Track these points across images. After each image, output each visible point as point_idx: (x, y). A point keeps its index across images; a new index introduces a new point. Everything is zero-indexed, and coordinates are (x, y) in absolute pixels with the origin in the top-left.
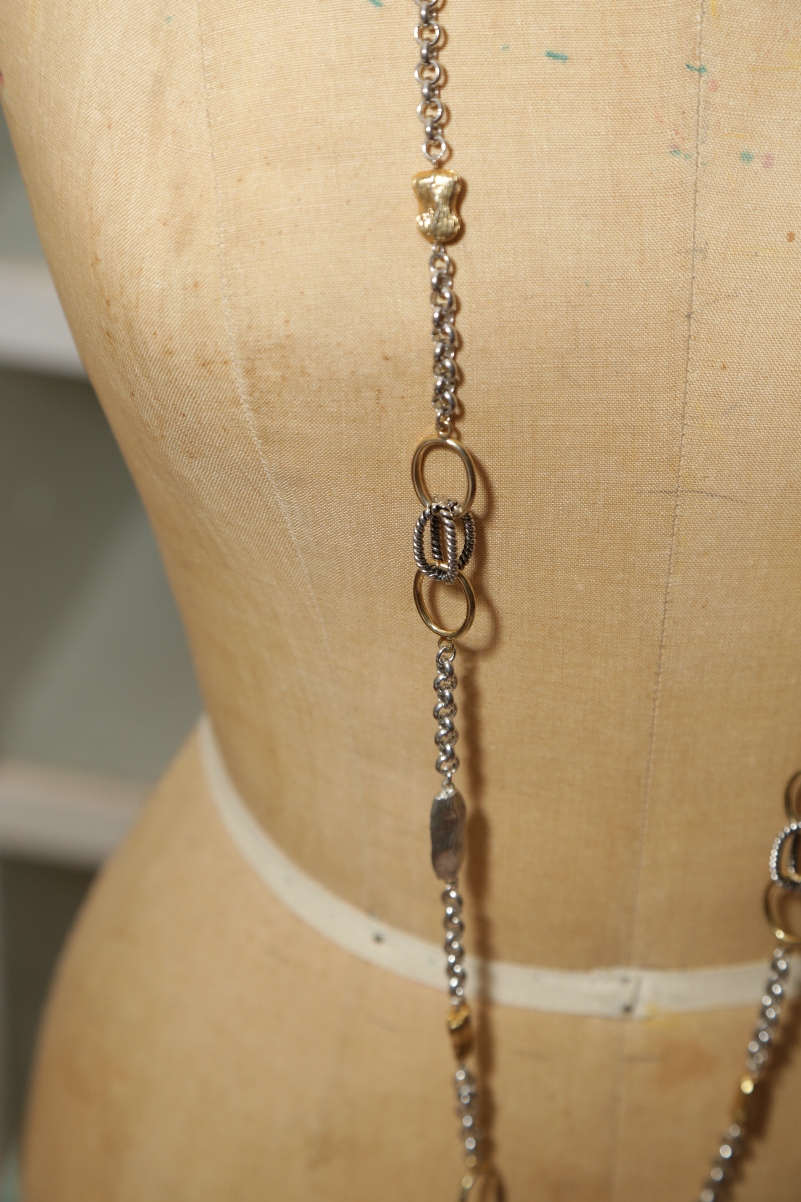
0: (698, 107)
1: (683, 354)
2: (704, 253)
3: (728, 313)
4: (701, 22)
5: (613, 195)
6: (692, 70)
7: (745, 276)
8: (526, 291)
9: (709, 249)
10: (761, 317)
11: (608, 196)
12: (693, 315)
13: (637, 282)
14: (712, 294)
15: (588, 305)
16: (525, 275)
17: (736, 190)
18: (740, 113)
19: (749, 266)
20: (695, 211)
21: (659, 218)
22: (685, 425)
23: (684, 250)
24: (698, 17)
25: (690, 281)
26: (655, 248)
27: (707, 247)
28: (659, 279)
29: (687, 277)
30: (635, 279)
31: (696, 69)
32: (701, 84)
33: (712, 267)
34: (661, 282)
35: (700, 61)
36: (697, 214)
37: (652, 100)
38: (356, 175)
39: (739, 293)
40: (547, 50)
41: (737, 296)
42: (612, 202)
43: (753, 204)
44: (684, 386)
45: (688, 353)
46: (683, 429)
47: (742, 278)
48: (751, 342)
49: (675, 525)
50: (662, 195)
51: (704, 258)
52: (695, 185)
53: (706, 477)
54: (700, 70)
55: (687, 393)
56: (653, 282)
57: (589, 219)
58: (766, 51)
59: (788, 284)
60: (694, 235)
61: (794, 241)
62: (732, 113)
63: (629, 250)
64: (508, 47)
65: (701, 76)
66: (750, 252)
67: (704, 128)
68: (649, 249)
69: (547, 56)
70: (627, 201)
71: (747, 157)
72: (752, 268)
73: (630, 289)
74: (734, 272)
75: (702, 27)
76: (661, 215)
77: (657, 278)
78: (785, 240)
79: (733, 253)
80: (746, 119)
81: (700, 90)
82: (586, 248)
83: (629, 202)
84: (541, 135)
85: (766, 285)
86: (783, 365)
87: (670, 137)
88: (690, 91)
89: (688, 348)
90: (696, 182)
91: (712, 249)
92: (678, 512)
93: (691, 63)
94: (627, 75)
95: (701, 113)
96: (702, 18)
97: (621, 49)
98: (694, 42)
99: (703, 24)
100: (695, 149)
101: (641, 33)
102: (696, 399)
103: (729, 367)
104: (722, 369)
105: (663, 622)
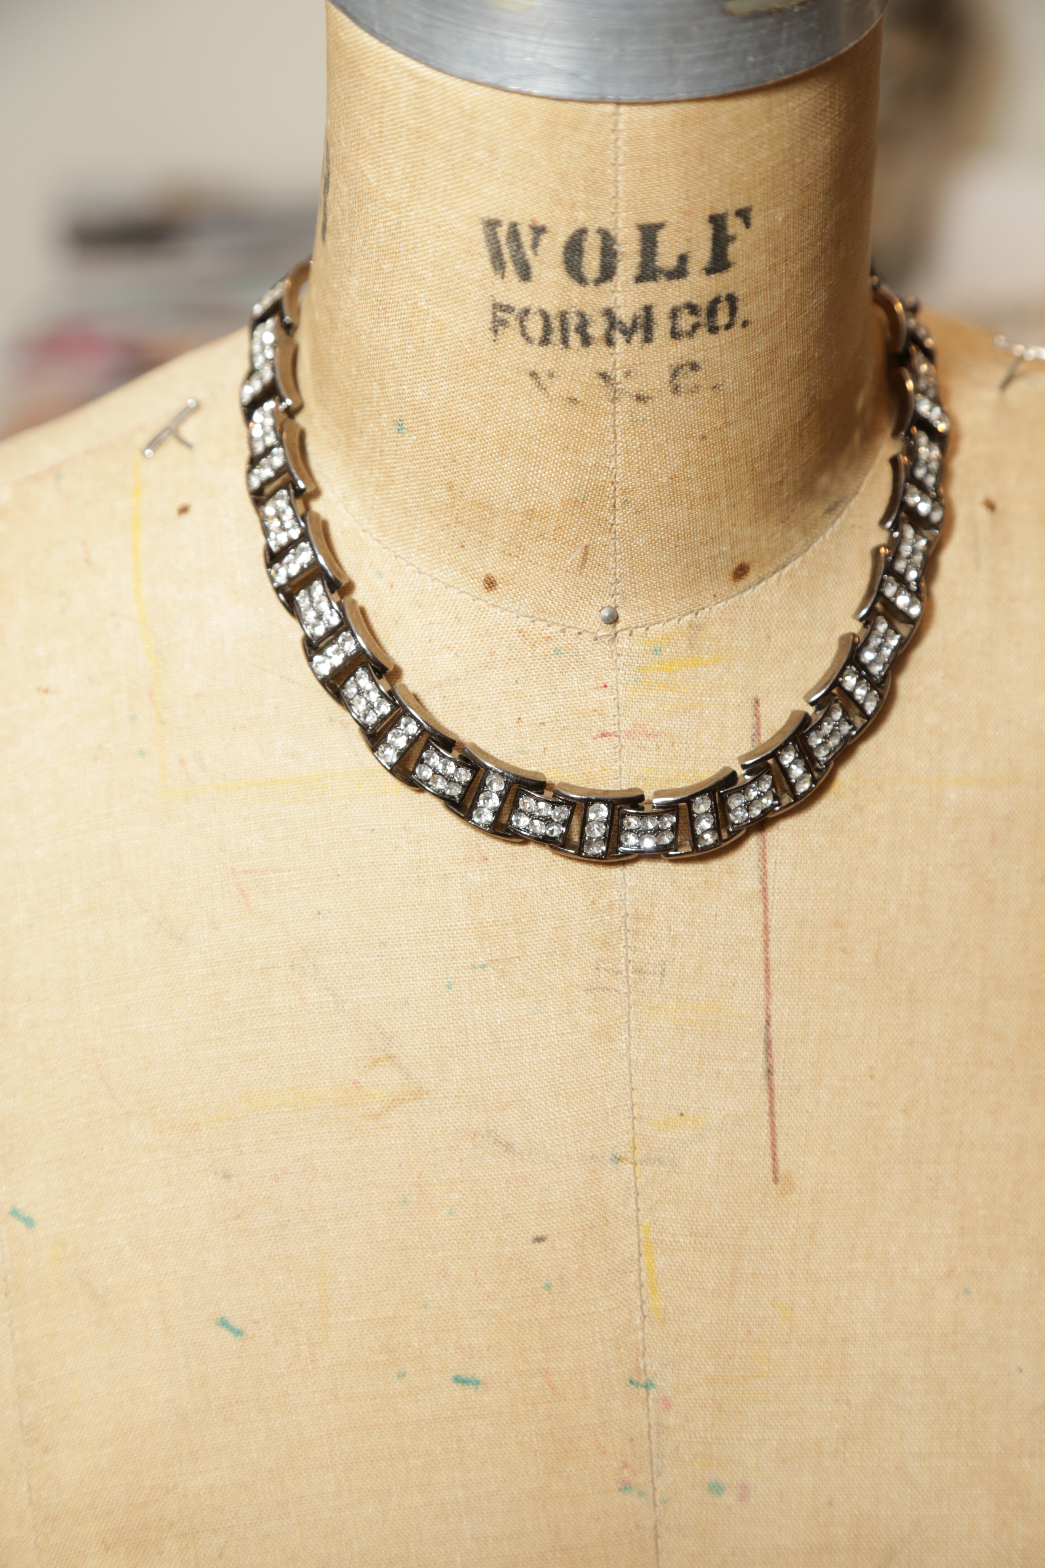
0: (649, 1432)
4: (643, 1328)
5: (552, 1548)
6: (637, 1387)
17: (708, 1531)
18: (702, 1435)
20: (658, 1560)
24: (638, 1321)
31: (642, 1386)
32: (650, 1401)
35: (646, 1374)
37: (591, 1427)
38: (221, 1555)
40: (453, 1374)
43: (731, 1547)
50: (614, 1545)
52: (655, 1527)
54: (647, 1386)
58: (727, 1356)
62: (692, 1435)
64: (404, 1375)
65: (648, 1394)
67: (659, 1457)
69: (454, 1382)
71: (716, 1489)
75: (644, 1333)
80: (710, 1441)
81: (649, 1410)
87: (617, 1471)
88: (638, 1413)
90: (656, 1525)
93: (635, 1378)
94: (556, 1399)
95: (654, 1438)
96: (643, 1323)
97: (546, 1367)
98: (636, 1353)
99: (646, 1331)
100: (651, 1484)
101: (570, 1345)
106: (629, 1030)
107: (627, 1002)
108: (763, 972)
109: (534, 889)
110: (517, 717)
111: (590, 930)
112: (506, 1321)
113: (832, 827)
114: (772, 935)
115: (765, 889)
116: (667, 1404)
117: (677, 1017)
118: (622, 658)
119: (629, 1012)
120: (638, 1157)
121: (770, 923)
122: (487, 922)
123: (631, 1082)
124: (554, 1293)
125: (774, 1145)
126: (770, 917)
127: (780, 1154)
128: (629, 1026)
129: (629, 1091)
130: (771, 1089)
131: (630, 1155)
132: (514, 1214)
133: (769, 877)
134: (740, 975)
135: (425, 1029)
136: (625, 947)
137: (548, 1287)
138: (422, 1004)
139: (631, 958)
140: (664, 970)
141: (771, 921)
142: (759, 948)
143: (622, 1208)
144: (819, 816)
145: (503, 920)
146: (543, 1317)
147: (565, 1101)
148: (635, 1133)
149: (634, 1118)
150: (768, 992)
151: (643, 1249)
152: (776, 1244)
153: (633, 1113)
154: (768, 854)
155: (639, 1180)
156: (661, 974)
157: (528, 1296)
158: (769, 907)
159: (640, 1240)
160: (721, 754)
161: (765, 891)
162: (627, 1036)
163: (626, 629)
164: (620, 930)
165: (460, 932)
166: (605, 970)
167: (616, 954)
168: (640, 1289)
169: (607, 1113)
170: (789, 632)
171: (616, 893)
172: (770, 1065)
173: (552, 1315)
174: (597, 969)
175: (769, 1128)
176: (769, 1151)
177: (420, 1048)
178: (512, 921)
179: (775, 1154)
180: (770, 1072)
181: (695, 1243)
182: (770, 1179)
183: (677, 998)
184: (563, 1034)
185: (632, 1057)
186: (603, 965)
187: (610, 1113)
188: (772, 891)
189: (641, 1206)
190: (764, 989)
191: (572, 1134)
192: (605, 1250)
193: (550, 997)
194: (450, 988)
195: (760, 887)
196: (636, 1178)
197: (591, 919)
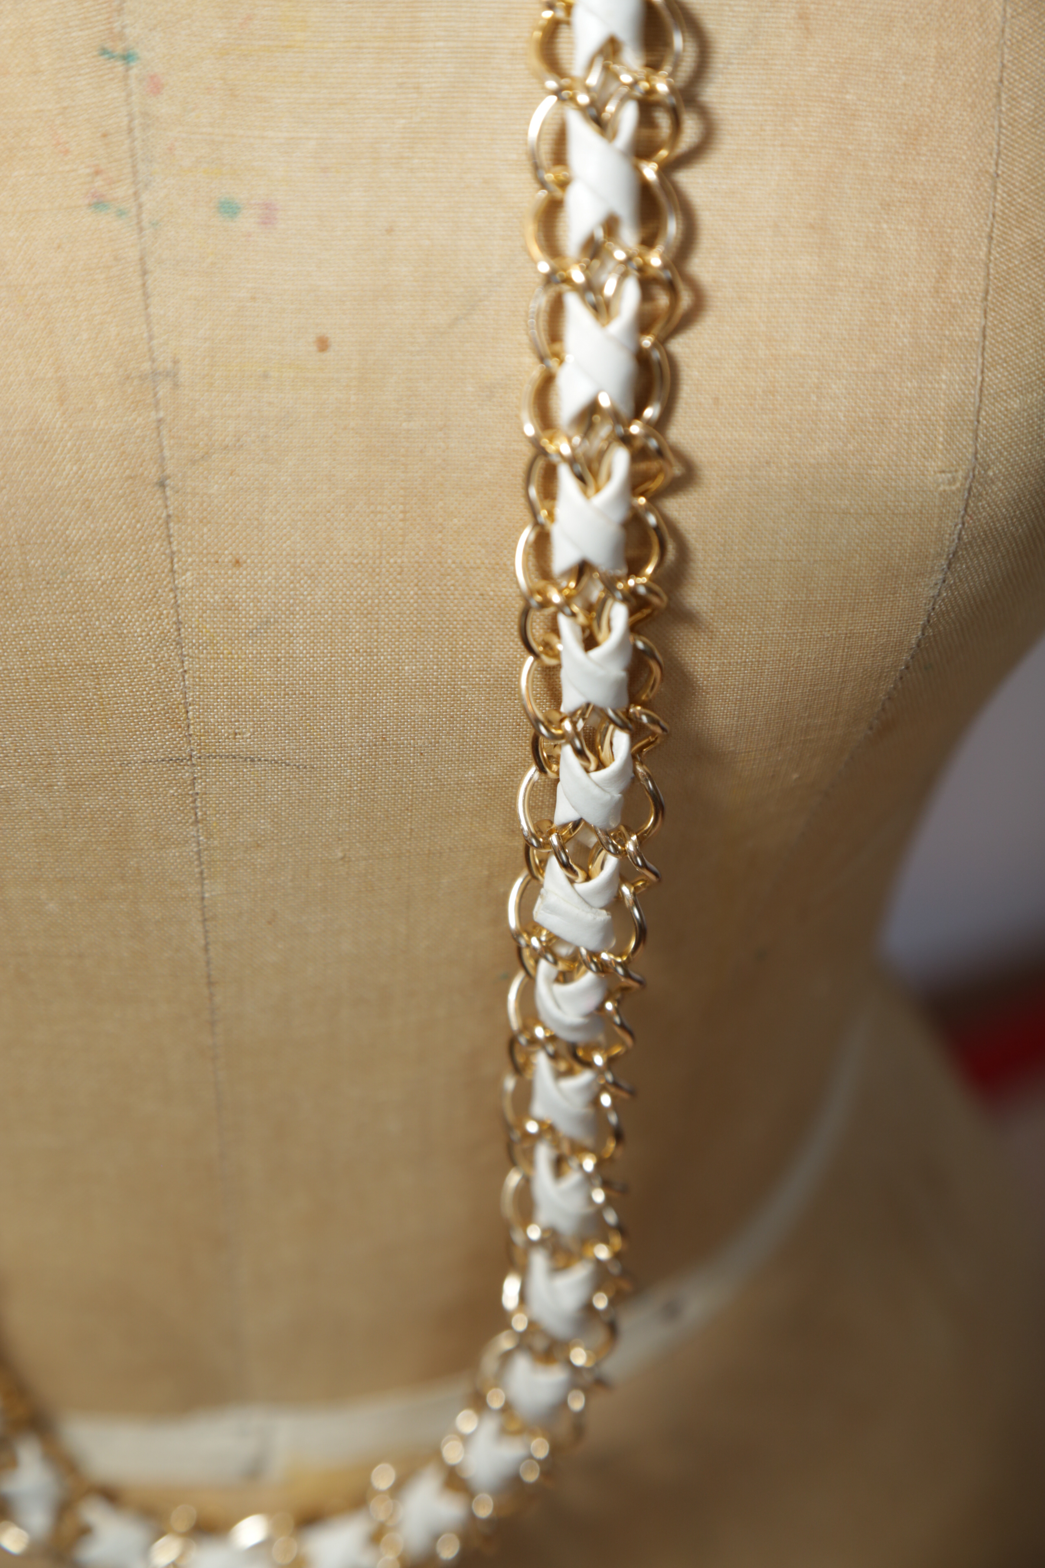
0: (130, 124)
1: (162, 545)
2: (173, 378)
3: (231, 475)
6: (110, 58)
7: (251, 411)
9: (181, 370)
10: (289, 479)
12: (169, 482)
13: (59, 434)
14: (197, 445)
17: (217, 267)
18: (209, 129)
19: (255, 395)
20: (146, 304)
21: (85, 322)
22: (185, 656)
23: (135, 375)
25: (155, 425)
26: (85, 374)
27: (177, 367)
28: (99, 425)
29: (149, 420)
30: (54, 428)
31: (118, 58)
32: (131, 81)
33: (190, 400)
34: (103, 430)
35: (124, 40)
36: (152, 310)
37: (46, 113)
39: (246, 442)
41: (242, 446)
43: (250, 289)
44: (172, 595)
45: (170, 543)
46: (183, 662)
47: (246, 417)
48: (278, 520)
49: (197, 807)
50: (83, 282)
51: (174, 386)
52: (142, 259)
53: (235, 734)
54: (127, 58)
55: (178, 606)
56: (90, 431)
59: (328, 422)
60: (151, 348)
61: (329, 350)
62: (193, 131)
63: (36, 381)
65: (127, 70)
66: (254, 372)
67: (144, 161)
68: (75, 376)
70: (21, 294)
71: (229, 207)
72: (262, 398)
73: (47, 446)
74: (231, 406)
76: (87, 316)
77: (95, 423)
78: (313, 349)
79: (225, 374)
80: (219, 140)
81: (129, 93)
83: (25, 296)
85: (291, 425)
86: (338, 554)
87: (84, 179)
88: (114, 95)
89: (169, 536)
90: (142, 256)
91: (187, 370)
92: (198, 788)
93: (108, 45)
95: (137, 133)
98: (109, 6)
100: (134, 199)
102: (197, 615)
103: (245, 562)
104: (234, 566)
105: (206, 949)
116: (156, 86)
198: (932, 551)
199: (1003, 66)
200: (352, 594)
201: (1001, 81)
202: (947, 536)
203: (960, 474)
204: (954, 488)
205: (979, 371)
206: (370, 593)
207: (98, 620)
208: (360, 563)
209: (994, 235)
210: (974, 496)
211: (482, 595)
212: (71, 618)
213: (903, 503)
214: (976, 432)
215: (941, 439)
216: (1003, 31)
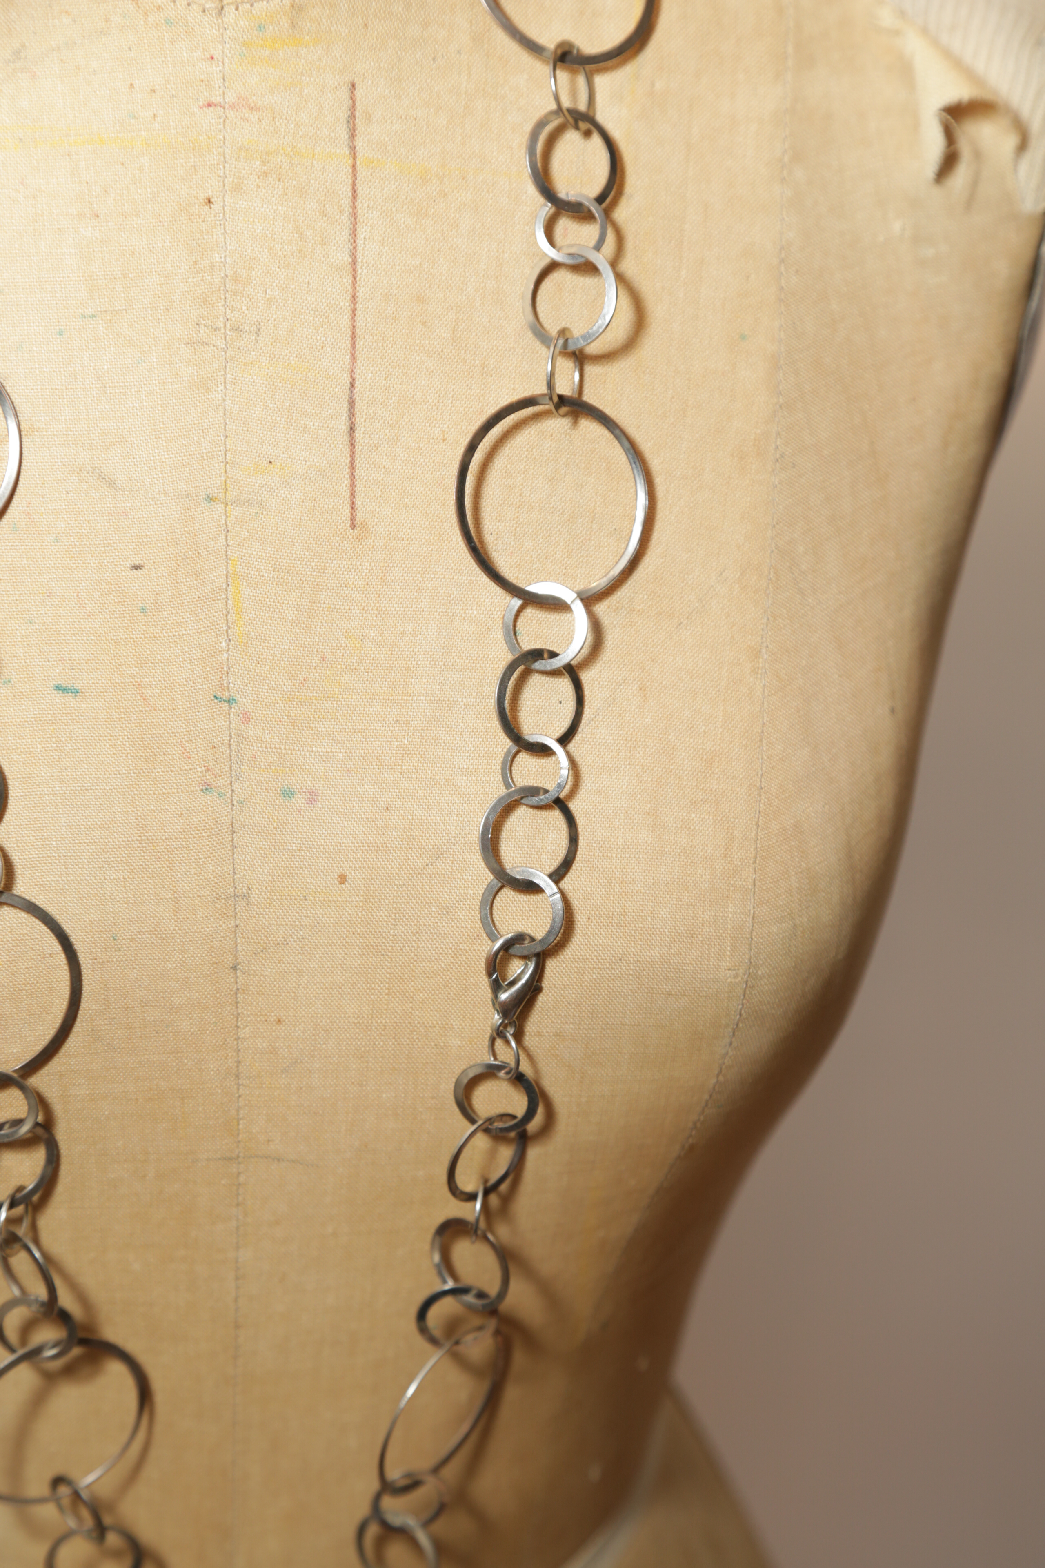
0: (230, 741)
1: (232, 1009)
2: (247, 899)
3: (279, 963)
4: (228, 651)
5: (139, 839)
6: (220, 702)
7: (295, 922)
8: (43, 949)
9: (252, 894)
10: (316, 966)
11: (133, 841)
12: (239, 966)
13: (172, 933)
14: (259, 943)
15: (117, 961)
16: (41, 932)
17: (279, 830)
18: (277, 746)
19: (298, 911)
20: (233, 854)
21: (193, 862)
22: (240, 1085)
23: (223, 897)
24: (224, 644)
25: (233, 929)
26: (191, 896)
27: (250, 892)
28: (198, 928)
29: (230, 926)
30: (170, 930)
31: (224, 701)
32: (232, 715)
33: (257, 914)
34: (200, 932)
35: (229, 691)
36: (235, 856)
37: (177, 735)
39: (290, 941)
40: (55, 683)
41: (287, 944)
42: (138, 847)
43: (298, 844)
44: (235, 1043)
45: (237, 1007)
46: (238, 1089)
47: (291, 925)
48: (307, 993)
49: (239, 1194)
50: (194, 837)
51: (247, 904)
52: (232, 824)
53: (269, 1141)
54: (230, 701)
55: (239, 1051)
56: (192, 932)
57: (112, 867)
58: (302, 679)
59: (343, 929)
60: (234, 880)
61: (346, 883)
62: (268, 746)
63: (161, 899)
64: (10, 682)
65: (231, 708)
66: (298, 896)
67: (237, 763)
68: (185, 897)
69: (55, 690)
70: (155, 844)
71: (288, 793)
72: (302, 913)
73: (165, 941)
74: (282, 918)
75: (229, 655)
76: (196, 859)
77: (195, 927)
78: (336, 882)
79: (279, 897)
80: (284, 751)
81: (230, 722)
82: (111, 899)
83: (158, 846)
84: (53, 776)
85: (319, 931)
86: (345, 1017)
87: (200, 774)
88: (220, 724)
89: (237, 1003)
90: (232, 822)
91: (256, 894)
92: (242, 1179)
93: (219, 694)
94: (147, 709)
95: (234, 747)
96: (228, 645)
97: (139, 680)
98: (221, 671)
99: (229, 652)
100: (229, 787)
101: (161, 662)
102: (250, 1057)
103: (284, 1021)
104: (277, 1023)
105: (236, 1300)
106: (225, 382)
107: (224, 357)
108: (350, 339)
109: (141, 247)
110: (129, 83)
111: (192, 289)
112: (104, 639)
113: (417, 209)
114: (359, 306)
115: (354, 262)
116: (246, 718)
117: (269, 374)
118: (228, 32)
119: (226, 367)
120: (229, 497)
121: (357, 294)
122: (97, 276)
123: (225, 430)
124: (149, 615)
125: (353, 495)
126: (358, 288)
127: (358, 504)
128: (225, 379)
129: (223, 438)
130: (353, 445)
131: (222, 496)
132: (114, 543)
133: (358, 251)
134: (328, 339)
135: (37, 371)
136: (223, 306)
137: (143, 610)
138: (35, 349)
139: (229, 317)
140: (259, 330)
141: (358, 291)
142: (347, 316)
143: (212, 543)
144: (406, 198)
145: (112, 275)
146: (138, 636)
147: (164, 444)
148: (227, 477)
149: (227, 463)
150: (354, 358)
151: (230, 581)
152: (351, 583)
153: (226, 459)
154: (358, 230)
155: (229, 519)
156: (256, 333)
157: (124, 617)
158: (358, 279)
159: (228, 572)
160: (318, 132)
161: (354, 264)
162: (222, 388)
163: (232, 3)
164: (220, 290)
165: (72, 283)
166: (205, 326)
167: (214, 311)
168: (227, 616)
169: (202, 457)
170: (385, 22)
171: (217, 255)
172: (352, 423)
173: (146, 635)
174: (197, 324)
175: (349, 480)
176: (348, 501)
177: (32, 389)
178: (120, 276)
179: (353, 503)
180: (352, 429)
181: (277, 578)
182: (348, 525)
183: (270, 357)
184: (164, 383)
185: (227, 407)
186: (203, 322)
187: (205, 458)
188: (360, 264)
189: (231, 542)
190: (349, 354)
191: (169, 474)
192: (196, 580)
193: (154, 348)
194: (60, 335)
195: (350, 260)
196: (227, 517)
197: (193, 278)
198: (723, 1022)
199: (764, 724)
200: (352, 1044)
201: (762, 732)
202: (733, 1013)
203: (741, 971)
204: (737, 981)
205: (752, 908)
206: (363, 1043)
207: (186, 1059)
208: (359, 1023)
209: (760, 824)
210: (750, 987)
211: (436, 1045)
212: (169, 1057)
213: (705, 989)
214: (750, 945)
215: (729, 948)
216: (763, 703)
